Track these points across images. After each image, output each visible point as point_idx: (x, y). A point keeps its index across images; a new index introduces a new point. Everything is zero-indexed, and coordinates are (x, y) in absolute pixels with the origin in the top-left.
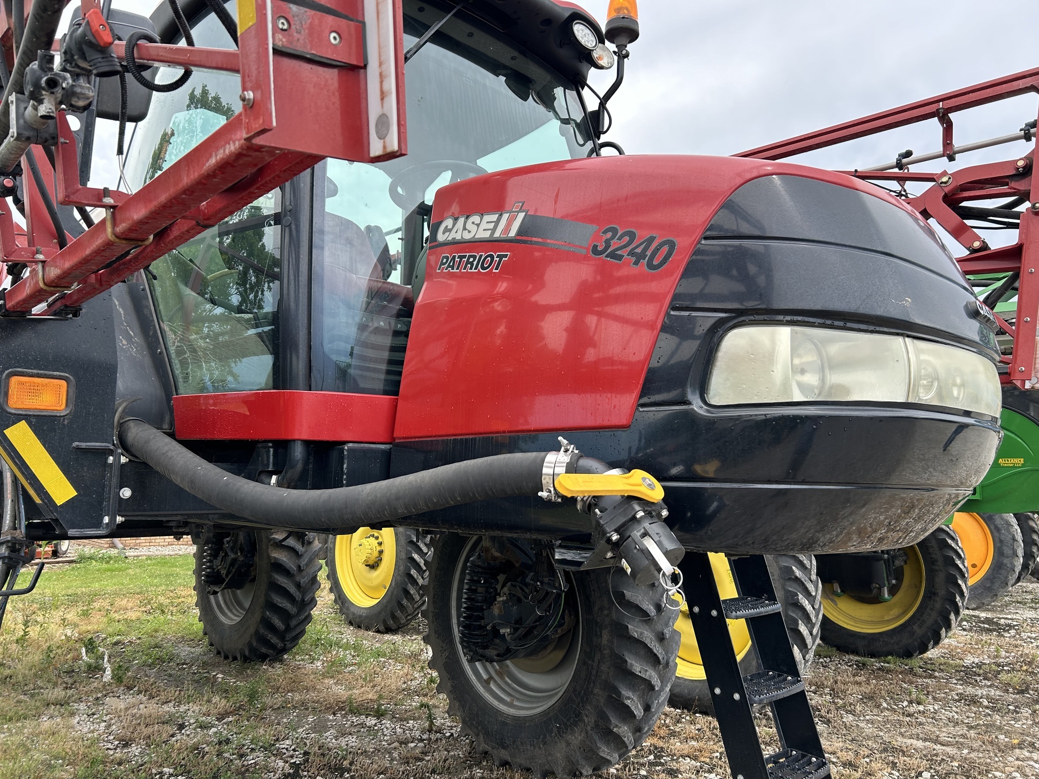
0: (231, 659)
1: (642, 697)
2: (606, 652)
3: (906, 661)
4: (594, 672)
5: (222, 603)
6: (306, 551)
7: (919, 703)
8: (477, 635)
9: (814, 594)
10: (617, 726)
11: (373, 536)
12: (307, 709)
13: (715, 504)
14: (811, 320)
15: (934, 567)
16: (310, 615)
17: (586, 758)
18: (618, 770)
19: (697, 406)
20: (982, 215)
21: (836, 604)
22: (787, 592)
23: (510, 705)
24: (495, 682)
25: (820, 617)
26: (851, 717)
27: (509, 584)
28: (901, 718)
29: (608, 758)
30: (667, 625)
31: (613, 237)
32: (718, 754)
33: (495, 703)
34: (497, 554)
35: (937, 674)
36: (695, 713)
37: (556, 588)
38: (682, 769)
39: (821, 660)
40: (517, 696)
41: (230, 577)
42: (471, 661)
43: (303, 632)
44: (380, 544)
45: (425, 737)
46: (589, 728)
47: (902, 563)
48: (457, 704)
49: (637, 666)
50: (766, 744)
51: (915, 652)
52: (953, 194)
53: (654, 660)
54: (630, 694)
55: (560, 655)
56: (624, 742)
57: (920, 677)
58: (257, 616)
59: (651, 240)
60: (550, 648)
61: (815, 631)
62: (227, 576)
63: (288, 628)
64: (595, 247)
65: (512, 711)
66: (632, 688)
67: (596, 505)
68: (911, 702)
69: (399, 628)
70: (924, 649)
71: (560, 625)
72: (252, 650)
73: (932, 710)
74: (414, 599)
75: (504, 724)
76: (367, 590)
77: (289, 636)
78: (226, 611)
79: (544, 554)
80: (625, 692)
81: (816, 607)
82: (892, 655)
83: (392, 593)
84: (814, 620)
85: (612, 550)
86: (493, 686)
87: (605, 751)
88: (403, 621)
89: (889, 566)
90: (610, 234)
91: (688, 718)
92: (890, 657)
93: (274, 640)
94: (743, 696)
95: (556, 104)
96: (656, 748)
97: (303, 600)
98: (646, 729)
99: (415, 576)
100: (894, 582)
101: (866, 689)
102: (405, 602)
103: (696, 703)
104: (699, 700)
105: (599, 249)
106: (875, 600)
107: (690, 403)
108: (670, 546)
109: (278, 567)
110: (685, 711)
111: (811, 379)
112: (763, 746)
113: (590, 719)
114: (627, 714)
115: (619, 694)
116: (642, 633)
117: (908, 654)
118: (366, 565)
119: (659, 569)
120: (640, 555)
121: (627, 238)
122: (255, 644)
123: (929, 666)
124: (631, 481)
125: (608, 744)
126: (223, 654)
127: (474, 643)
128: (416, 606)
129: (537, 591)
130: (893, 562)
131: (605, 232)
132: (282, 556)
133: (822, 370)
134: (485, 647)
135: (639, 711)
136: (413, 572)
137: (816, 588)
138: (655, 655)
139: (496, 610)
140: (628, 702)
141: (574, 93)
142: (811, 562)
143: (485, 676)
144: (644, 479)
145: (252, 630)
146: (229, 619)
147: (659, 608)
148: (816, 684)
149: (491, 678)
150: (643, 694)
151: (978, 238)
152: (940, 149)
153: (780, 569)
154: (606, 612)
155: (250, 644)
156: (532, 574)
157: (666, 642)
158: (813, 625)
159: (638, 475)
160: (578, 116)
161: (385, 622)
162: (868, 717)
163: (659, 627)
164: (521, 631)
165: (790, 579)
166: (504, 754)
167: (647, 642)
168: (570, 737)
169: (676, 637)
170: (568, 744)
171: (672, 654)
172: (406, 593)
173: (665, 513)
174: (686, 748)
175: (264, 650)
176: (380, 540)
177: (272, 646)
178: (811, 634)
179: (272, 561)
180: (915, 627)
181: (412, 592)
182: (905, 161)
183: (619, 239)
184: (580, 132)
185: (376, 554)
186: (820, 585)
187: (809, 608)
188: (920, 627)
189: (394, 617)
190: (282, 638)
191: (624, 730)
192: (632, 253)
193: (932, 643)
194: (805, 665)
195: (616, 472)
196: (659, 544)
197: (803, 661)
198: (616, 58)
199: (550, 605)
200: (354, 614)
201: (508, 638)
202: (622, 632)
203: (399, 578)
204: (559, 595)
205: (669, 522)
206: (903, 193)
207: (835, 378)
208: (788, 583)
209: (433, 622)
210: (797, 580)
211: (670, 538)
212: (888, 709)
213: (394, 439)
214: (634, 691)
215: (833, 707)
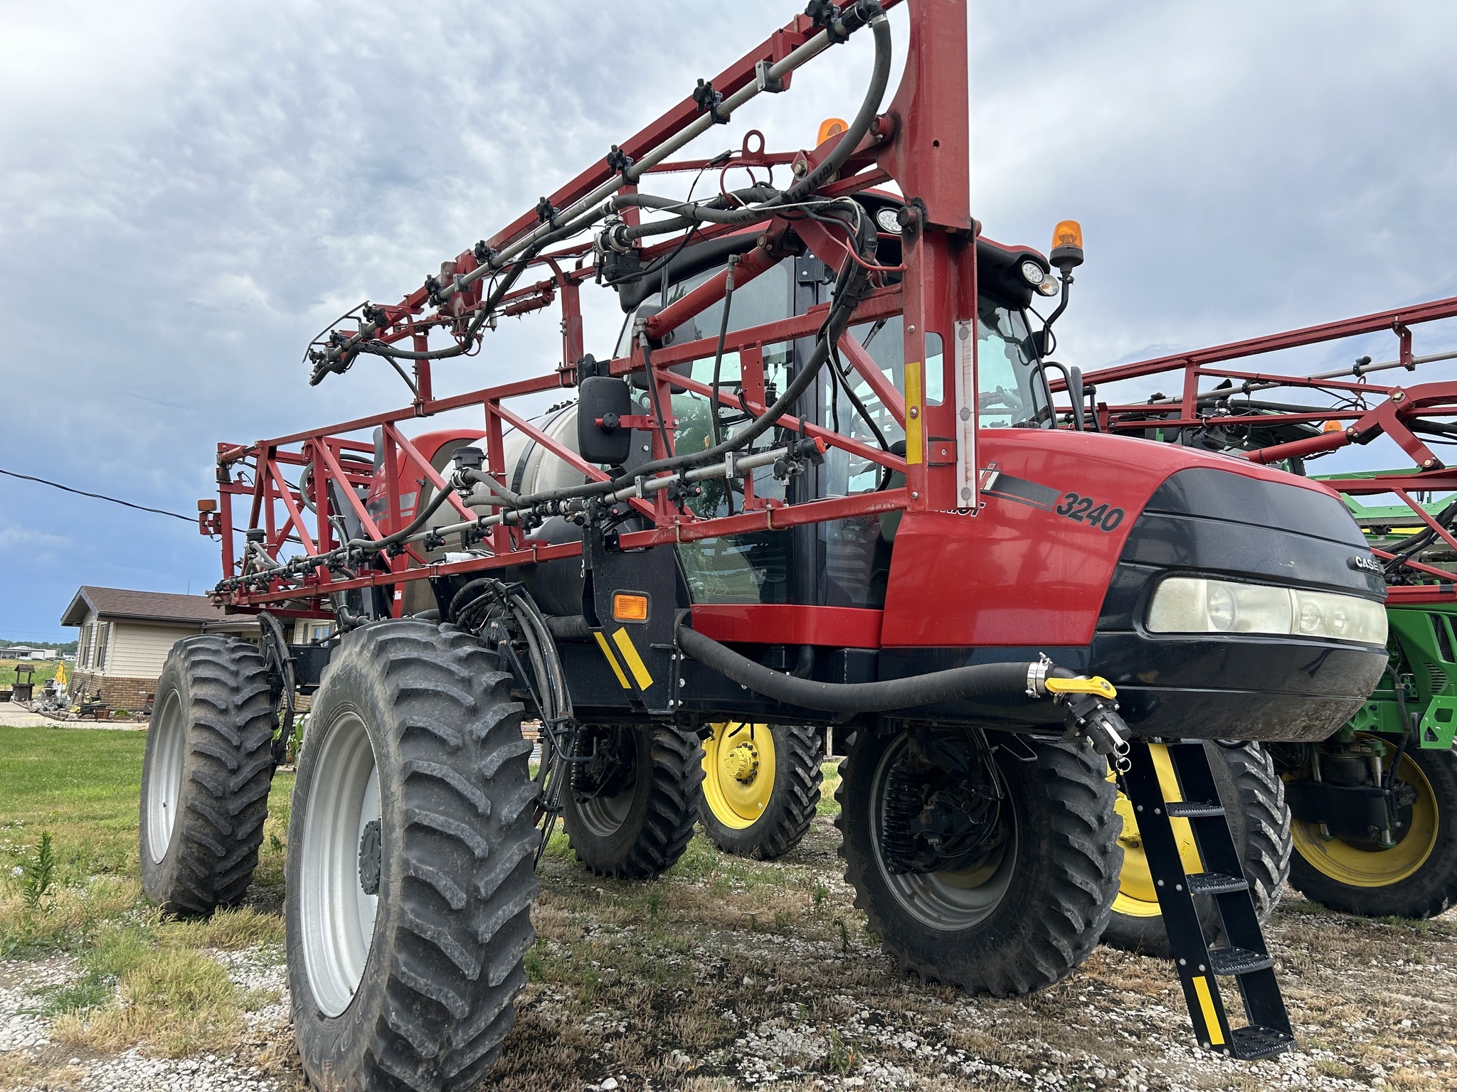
0: (604, 875)
1: (1082, 911)
2: (1045, 862)
3: (1413, 923)
4: (1032, 883)
5: (590, 813)
6: (690, 756)
7: (1417, 963)
8: (901, 845)
9: (1280, 822)
10: (1056, 939)
11: (745, 745)
12: (706, 924)
13: (1154, 702)
14: (1221, 576)
15: (1450, 807)
16: (691, 829)
17: (1023, 973)
18: (1054, 995)
19: (1140, 632)
20: (1437, 429)
21: (1324, 851)
22: (1248, 818)
23: (938, 920)
24: (919, 897)
25: (1289, 849)
26: (1329, 971)
27: (937, 792)
28: (1392, 975)
29: (1046, 973)
30: (1109, 838)
31: (1074, 502)
32: (1167, 991)
33: (921, 918)
34: (926, 761)
35: (1451, 938)
36: (1140, 955)
37: (991, 796)
38: (1125, 1000)
39: (1303, 917)
40: (944, 912)
41: (605, 782)
42: (892, 874)
43: (683, 849)
44: (755, 755)
45: (840, 955)
46: (1026, 941)
47: (1410, 802)
48: (878, 919)
49: (1078, 878)
50: (1223, 987)
51: (1425, 911)
52: (1408, 410)
53: (1096, 874)
54: (1071, 907)
55: (990, 871)
56: (1064, 959)
57: (1427, 939)
58: (638, 827)
59: (1104, 507)
60: (981, 862)
61: (1282, 865)
62: (602, 781)
63: (671, 841)
64: (1060, 508)
65: (940, 926)
66: (1073, 900)
67: (1068, 700)
68: (1407, 961)
69: (778, 855)
70: (1437, 910)
71: (994, 836)
72: (631, 864)
73: (1433, 970)
74: (796, 821)
75: (932, 938)
76: (739, 809)
77: (670, 852)
78: (596, 822)
79: (979, 760)
80: (1066, 904)
81: (1284, 837)
82: (1394, 913)
83: (772, 813)
84: (1281, 852)
85: (1080, 731)
86: (917, 901)
87: (1043, 966)
88: (784, 847)
89: (1392, 803)
90: (1071, 500)
91: (1132, 959)
92: (1392, 917)
93: (655, 854)
94: (1185, 886)
95: (999, 324)
96: (1096, 981)
97: (687, 811)
98: (1087, 946)
99: (799, 794)
100: (1398, 824)
101: (1355, 946)
102: (787, 824)
103: (1141, 942)
104: (1144, 939)
105: (1064, 509)
106: (1375, 847)
107: (1135, 630)
108: (1121, 728)
109: (662, 773)
110: (1129, 953)
111: (1225, 615)
112: (1220, 989)
113: (1027, 931)
114: (1067, 928)
115: (1059, 905)
116: (1083, 845)
117: (1416, 914)
118: (738, 780)
119: (1113, 742)
120: (1100, 733)
121: (1085, 504)
122: (634, 857)
123: (1442, 930)
124: (1093, 684)
125: (1046, 958)
126: (594, 870)
127: (899, 853)
128: (799, 829)
129: (971, 799)
130: (1398, 800)
131: (1068, 497)
132: (666, 761)
133: (1233, 610)
134: (912, 859)
135: (1079, 926)
136: (797, 789)
137: (1284, 816)
138: (1097, 868)
139: (923, 820)
140: (1068, 914)
141: (1018, 313)
142: (1278, 786)
143: (908, 891)
144: (1102, 683)
145: (631, 842)
146: (601, 831)
147: (1101, 820)
148: (1292, 939)
149: (915, 893)
150: (1084, 908)
151: (1430, 455)
152: (1398, 359)
153: (1240, 792)
154: (1044, 822)
155: (628, 858)
156: (965, 781)
157: (1108, 856)
158: (1280, 858)
159: (1098, 680)
160: (1022, 336)
161: (762, 847)
162: (1350, 972)
163: (1101, 840)
164: (953, 840)
165: (1251, 804)
166: (932, 970)
167: (1089, 854)
168: (1006, 951)
169: (1119, 853)
170: (1004, 958)
171: (1115, 869)
172: (789, 813)
173: (1117, 706)
174: (1130, 983)
175: (643, 865)
176: (755, 750)
177: (652, 861)
178: (1278, 868)
179: (656, 766)
180: (1426, 881)
181: (795, 813)
182: (1362, 367)
183: (1080, 503)
184: (1025, 352)
185: (750, 767)
186: (1289, 813)
187: (1274, 837)
188: (1432, 880)
189: (773, 841)
190: (664, 854)
191: (1063, 944)
192: (1089, 516)
193: (1446, 900)
194: (1271, 903)
195: (1081, 678)
196: (1114, 726)
197: (1268, 899)
198: (1060, 283)
199: (984, 815)
200: (724, 836)
201: (937, 848)
202: (1062, 843)
203: (779, 795)
204: (994, 804)
205: (1120, 713)
206: (1360, 402)
207: (1242, 615)
208: (1249, 809)
209: (849, 833)
210: (1260, 804)
211: (1121, 723)
212: (1377, 966)
213: (881, 645)
214: (1074, 904)
215: (1307, 960)
